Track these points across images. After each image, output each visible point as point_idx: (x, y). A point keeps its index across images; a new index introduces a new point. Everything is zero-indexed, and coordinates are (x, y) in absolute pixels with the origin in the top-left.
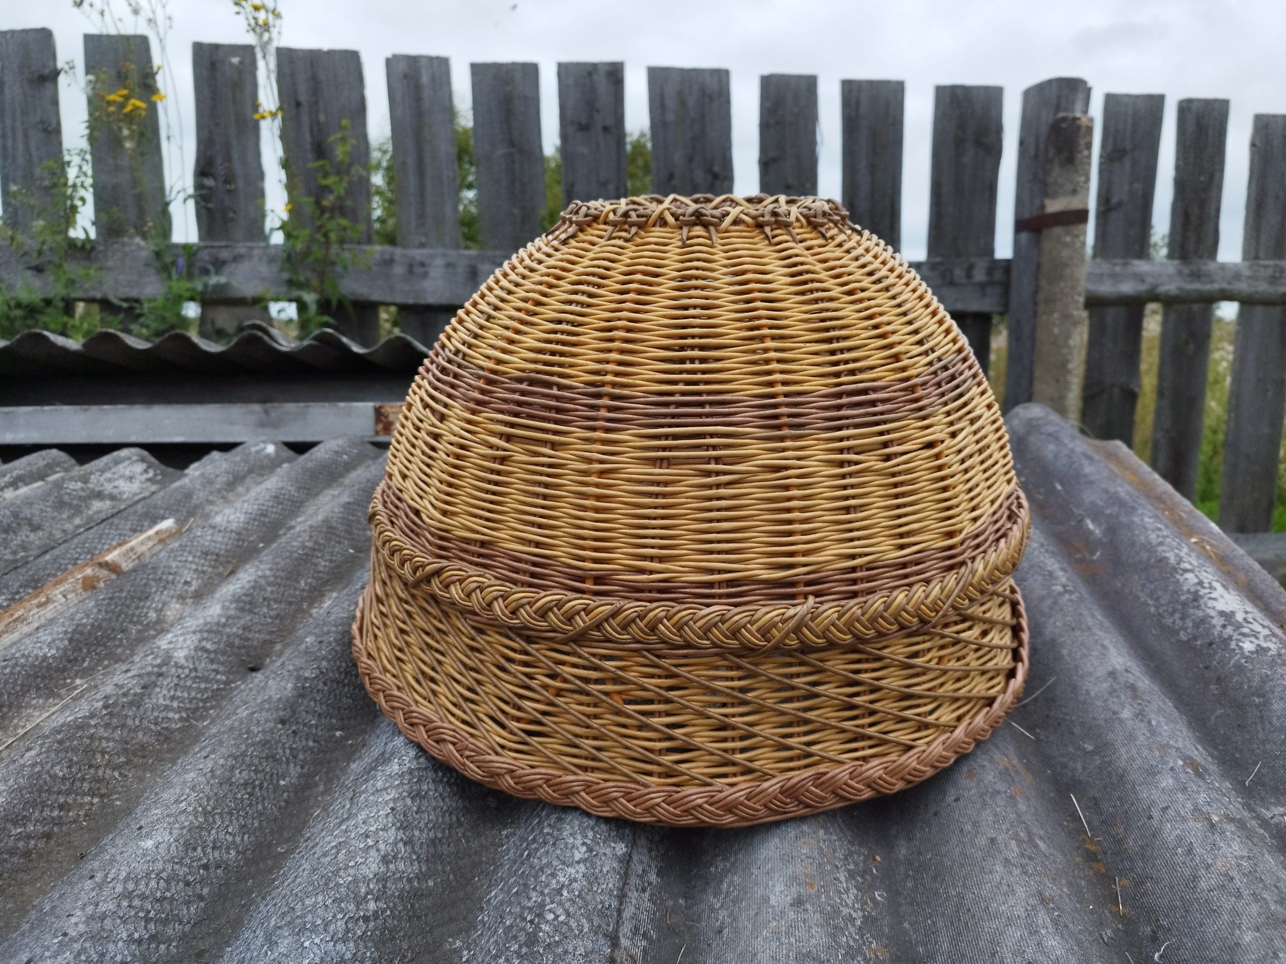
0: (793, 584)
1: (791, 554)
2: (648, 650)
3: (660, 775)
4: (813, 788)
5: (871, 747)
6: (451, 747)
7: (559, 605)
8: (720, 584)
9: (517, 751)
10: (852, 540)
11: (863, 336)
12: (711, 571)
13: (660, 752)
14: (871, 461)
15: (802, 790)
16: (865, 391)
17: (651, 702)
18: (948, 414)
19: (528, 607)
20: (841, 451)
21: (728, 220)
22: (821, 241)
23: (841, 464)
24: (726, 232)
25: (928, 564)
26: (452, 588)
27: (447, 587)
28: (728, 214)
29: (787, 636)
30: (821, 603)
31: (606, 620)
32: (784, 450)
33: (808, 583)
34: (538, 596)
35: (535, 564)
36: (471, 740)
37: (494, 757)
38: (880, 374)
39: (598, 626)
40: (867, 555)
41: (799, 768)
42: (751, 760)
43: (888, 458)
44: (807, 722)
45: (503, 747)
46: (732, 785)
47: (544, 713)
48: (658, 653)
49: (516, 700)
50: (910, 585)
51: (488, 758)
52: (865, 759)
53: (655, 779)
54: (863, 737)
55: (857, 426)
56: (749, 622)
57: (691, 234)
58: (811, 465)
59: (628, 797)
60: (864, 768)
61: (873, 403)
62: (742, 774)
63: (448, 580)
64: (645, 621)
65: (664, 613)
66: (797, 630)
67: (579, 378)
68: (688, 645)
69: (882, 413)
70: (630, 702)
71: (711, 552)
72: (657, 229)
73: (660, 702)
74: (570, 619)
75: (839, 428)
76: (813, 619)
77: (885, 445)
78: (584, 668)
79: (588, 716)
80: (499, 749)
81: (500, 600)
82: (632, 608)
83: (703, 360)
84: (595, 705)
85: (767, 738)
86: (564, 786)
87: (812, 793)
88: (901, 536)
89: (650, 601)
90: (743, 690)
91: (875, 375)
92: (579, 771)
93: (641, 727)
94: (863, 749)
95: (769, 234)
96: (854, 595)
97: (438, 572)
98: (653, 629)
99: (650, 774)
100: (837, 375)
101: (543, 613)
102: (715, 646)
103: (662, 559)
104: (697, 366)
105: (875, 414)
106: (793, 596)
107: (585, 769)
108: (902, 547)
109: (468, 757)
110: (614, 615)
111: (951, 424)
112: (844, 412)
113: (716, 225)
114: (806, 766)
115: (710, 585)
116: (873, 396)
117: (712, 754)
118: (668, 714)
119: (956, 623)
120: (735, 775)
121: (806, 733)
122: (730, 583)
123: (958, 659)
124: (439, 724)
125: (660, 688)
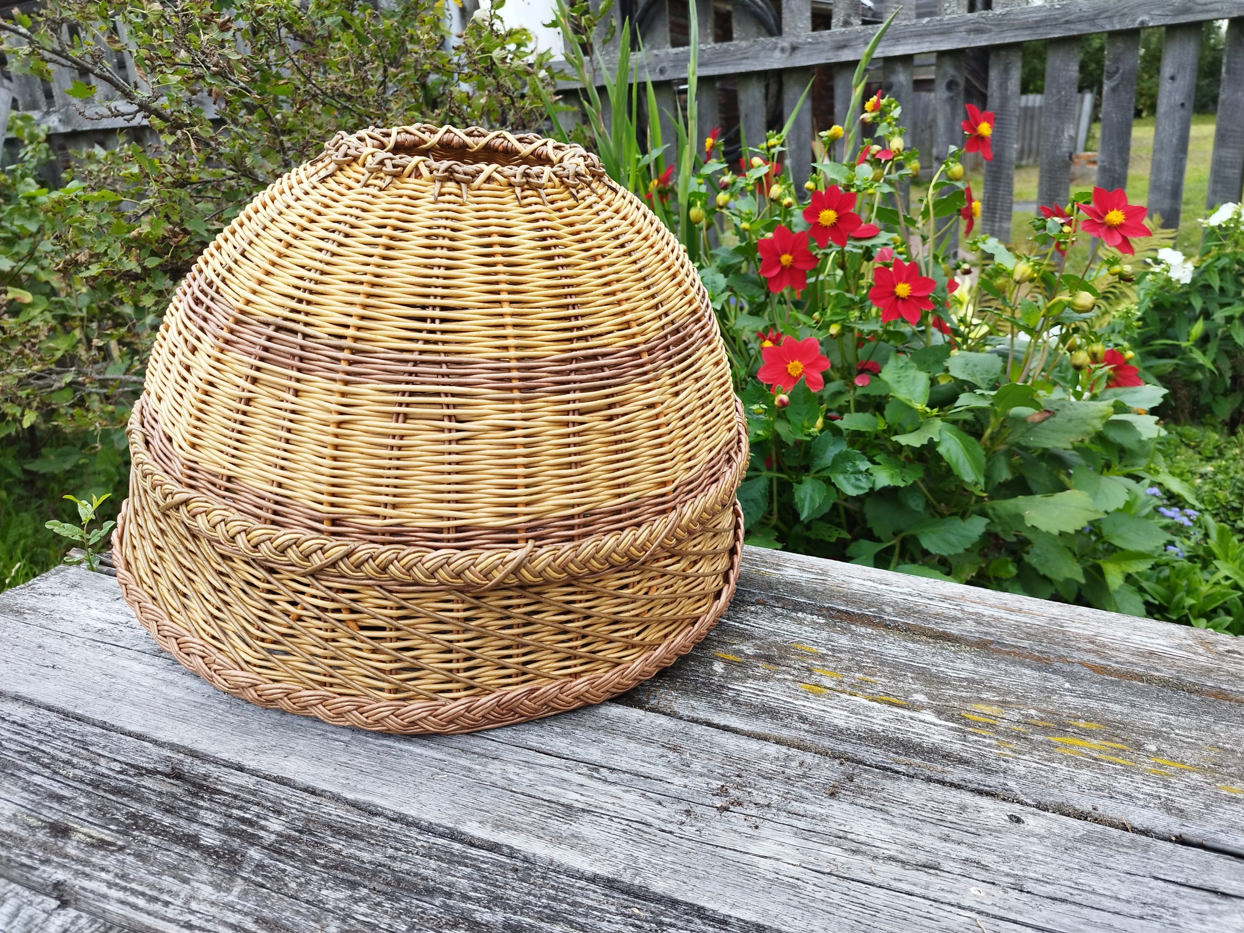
0: (515, 531)
1: (515, 505)
2: (380, 586)
3: (390, 691)
4: (526, 702)
5: (582, 665)
6: (200, 660)
7: (297, 543)
8: (448, 530)
9: (261, 667)
10: (572, 491)
11: (599, 303)
12: (441, 518)
13: (391, 672)
14: (594, 421)
15: (516, 704)
16: (595, 357)
17: (383, 629)
18: (673, 375)
19: (268, 543)
20: (567, 412)
21: (482, 177)
22: (571, 202)
23: (567, 424)
24: (479, 189)
25: (641, 509)
26: (198, 517)
27: (194, 516)
28: (482, 171)
29: (506, 576)
30: (540, 547)
31: (341, 559)
32: (513, 411)
33: (528, 530)
34: (279, 534)
35: (277, 503)
36: (218, 655)
37: (239, 673)
38: (610, 340)
39: (334, 565)
40: (583, 504)
41: (517, 684)
42: (472, 678)
43: (610, 418)
44: (524, 645)
45: (247, 662)
46: (455, 699)
47: (283, 635)
48: (390, 588)
49: (260, 623)
50: (622, 529)
51: (233, 672)
52: (576, 675)
53: (385, 695)
54: (575, 657)
55: (583, 390)
56: (473, 564)
57: (444, 190)
58: (538, 425)
59: (361, 710)
60: (573, 684)
61: (601, 368)
62: (466, 689)
63: (195, 511)
64: (377, 562)
65: (394, 556)
66: (515, 571)
67: (323, 329)
68: (416, 583)
69: (608, 378)
70: (362, 628)
71: (442, 501)
72: (412, 180)
73: (391, 630)
74: (307, 557)
75: (567, 392)
76: (530, 562)
77: (610, 406)
78: (323, 599)
79: (326, 640)
80: (244, 665)
81: (243, 534)
82: (364, 550)
83: (443, 320)
84: (333, 631)
85: (487, 660)
86: (303, 699)
87: (525, 705)
88: (619, 486)
89: (383, 544)
90: (467, 619)
91: (606, 341)
92: (318, 687)
93: (374, 651)
94: (575, 666)
95: (519, 196)
96: (571, 539)
97: (186, 502)
98: (384, 569)
99: (381, 690)
100: (570, 340)
101: (283, 550)
102: (442, 584)
103: (394, 506)
104: (437, 326)
105: (602, 379)
106: (515, 541)
107: (324, 684)
108: (619, 496)
109: (215, 671)
110: (348, 555)
111: (676, 384)
112: (573, 377)
113: (468, 183)
114: (523, 682)
115: (439, 530)
116: (601, 362)
117: (436, 673)
118: (398, 639)
119: (666, 558)
120: (458, 690)
121: (524, 655)
122: (458, 529)
123: (666, 588)
124: (190, 639)
125: (391, 618)
